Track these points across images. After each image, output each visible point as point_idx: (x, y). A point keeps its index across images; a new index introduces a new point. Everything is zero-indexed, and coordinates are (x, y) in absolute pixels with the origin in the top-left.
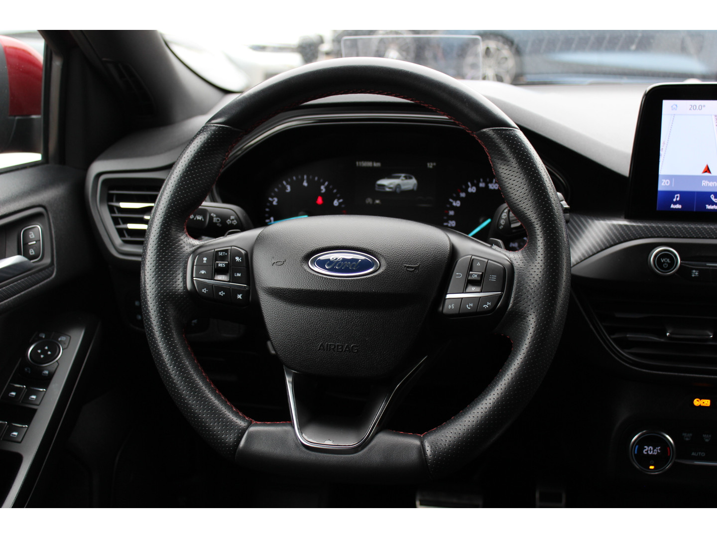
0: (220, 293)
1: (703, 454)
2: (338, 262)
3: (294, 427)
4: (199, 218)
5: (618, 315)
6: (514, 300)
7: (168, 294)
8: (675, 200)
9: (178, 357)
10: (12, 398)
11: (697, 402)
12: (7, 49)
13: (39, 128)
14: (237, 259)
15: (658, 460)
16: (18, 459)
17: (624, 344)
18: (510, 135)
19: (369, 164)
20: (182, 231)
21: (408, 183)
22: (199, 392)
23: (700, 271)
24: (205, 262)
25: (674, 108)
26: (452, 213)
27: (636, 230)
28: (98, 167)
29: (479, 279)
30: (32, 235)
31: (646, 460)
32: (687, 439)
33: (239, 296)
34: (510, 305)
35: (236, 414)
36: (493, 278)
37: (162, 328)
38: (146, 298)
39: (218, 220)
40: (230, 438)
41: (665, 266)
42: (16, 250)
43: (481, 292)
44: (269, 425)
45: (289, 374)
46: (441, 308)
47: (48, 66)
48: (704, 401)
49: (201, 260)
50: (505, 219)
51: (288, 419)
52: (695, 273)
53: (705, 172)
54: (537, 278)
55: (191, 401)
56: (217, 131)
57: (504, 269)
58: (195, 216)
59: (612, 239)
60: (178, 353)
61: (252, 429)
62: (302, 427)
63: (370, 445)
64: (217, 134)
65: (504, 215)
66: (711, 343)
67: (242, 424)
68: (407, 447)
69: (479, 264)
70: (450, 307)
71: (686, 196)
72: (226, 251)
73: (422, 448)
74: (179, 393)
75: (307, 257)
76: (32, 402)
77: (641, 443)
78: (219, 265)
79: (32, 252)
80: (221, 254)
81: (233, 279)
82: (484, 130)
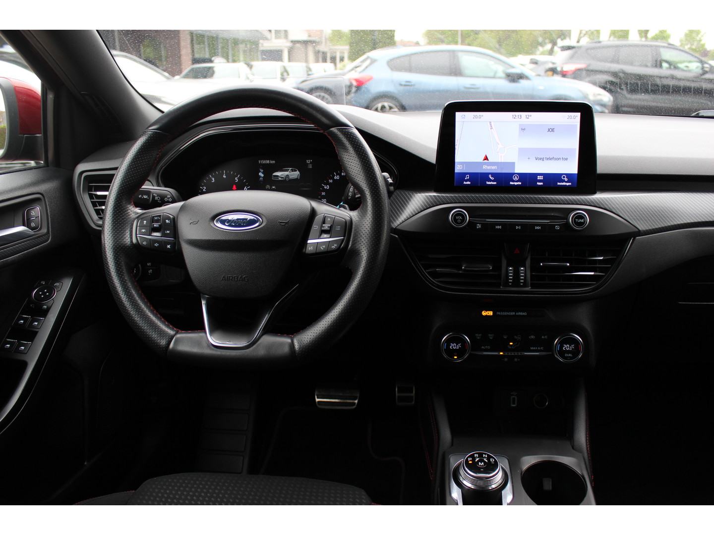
0: (155, 245)
1: (489, 347)
2: (234, 220)
3: (206, 333)
4: (145, 197)
5: (430, 256)
6: (352, 242)
7: (120, 246)
8: (466, 179)
9: (127, 289)
10: (21, 324)
11: (484, 313)
12: (16, 88)
13: (41, 142)
14: (167, 221)
15: (460, 353)
16: (25, 365)
17: (435, 275)
18: (348, 132)
19: (268, 162)
20: (130, 203)
21: (295, 174)
22: (142, 312)
23: (482, 225)
24: (145, 224)
25: (464, 117)
26: (323, 194)
27: (441, 199)
28: (81, 167)
29: (329, 229)
30: (33, 213)
31: (451, 353)
32: (478, 338)
33: (169, 246)
34: (350, 246)
35: (168, 326)
36: (338, 228)
37: (116, 269)
38: (105, 249)
39: (158, 198)
40: (163, 342)
41: (459, 221)
42: (22, 223)
43: (330, 238)
44: (190, 333)
45: (204, 298)
46: (304, 250)
47: (45, 98)
48: (488, 312)
49: (142, 222)
50: (352, 192)
51: (202, 328)
52: (479, 226)
53: (485, 160)
54: (367, 227)
55: (137, 318)
56: (152, 134)
57: (346, 222)
58: (142, 196)
59: (425, 205)
60: (127, 286)
61: (178, 336)
62: (211, 332)
63: (257, 343)
64: (152, 137)
65: (351, 189)
66: (491, 273)
67: (172, 332)
68: (282, 344)
69: (329, 219)
70: (310, 249)
71: (474, 176)
72: (160, 216)
73: (292, 345)
74: (128, 313)
75: (213, 218)
76: (35, 327)
77: (448, 341)
78: (155, 226)
79: (33, 225)
80: (156, 218)
81: (164, 235)
82: (331, 129)
